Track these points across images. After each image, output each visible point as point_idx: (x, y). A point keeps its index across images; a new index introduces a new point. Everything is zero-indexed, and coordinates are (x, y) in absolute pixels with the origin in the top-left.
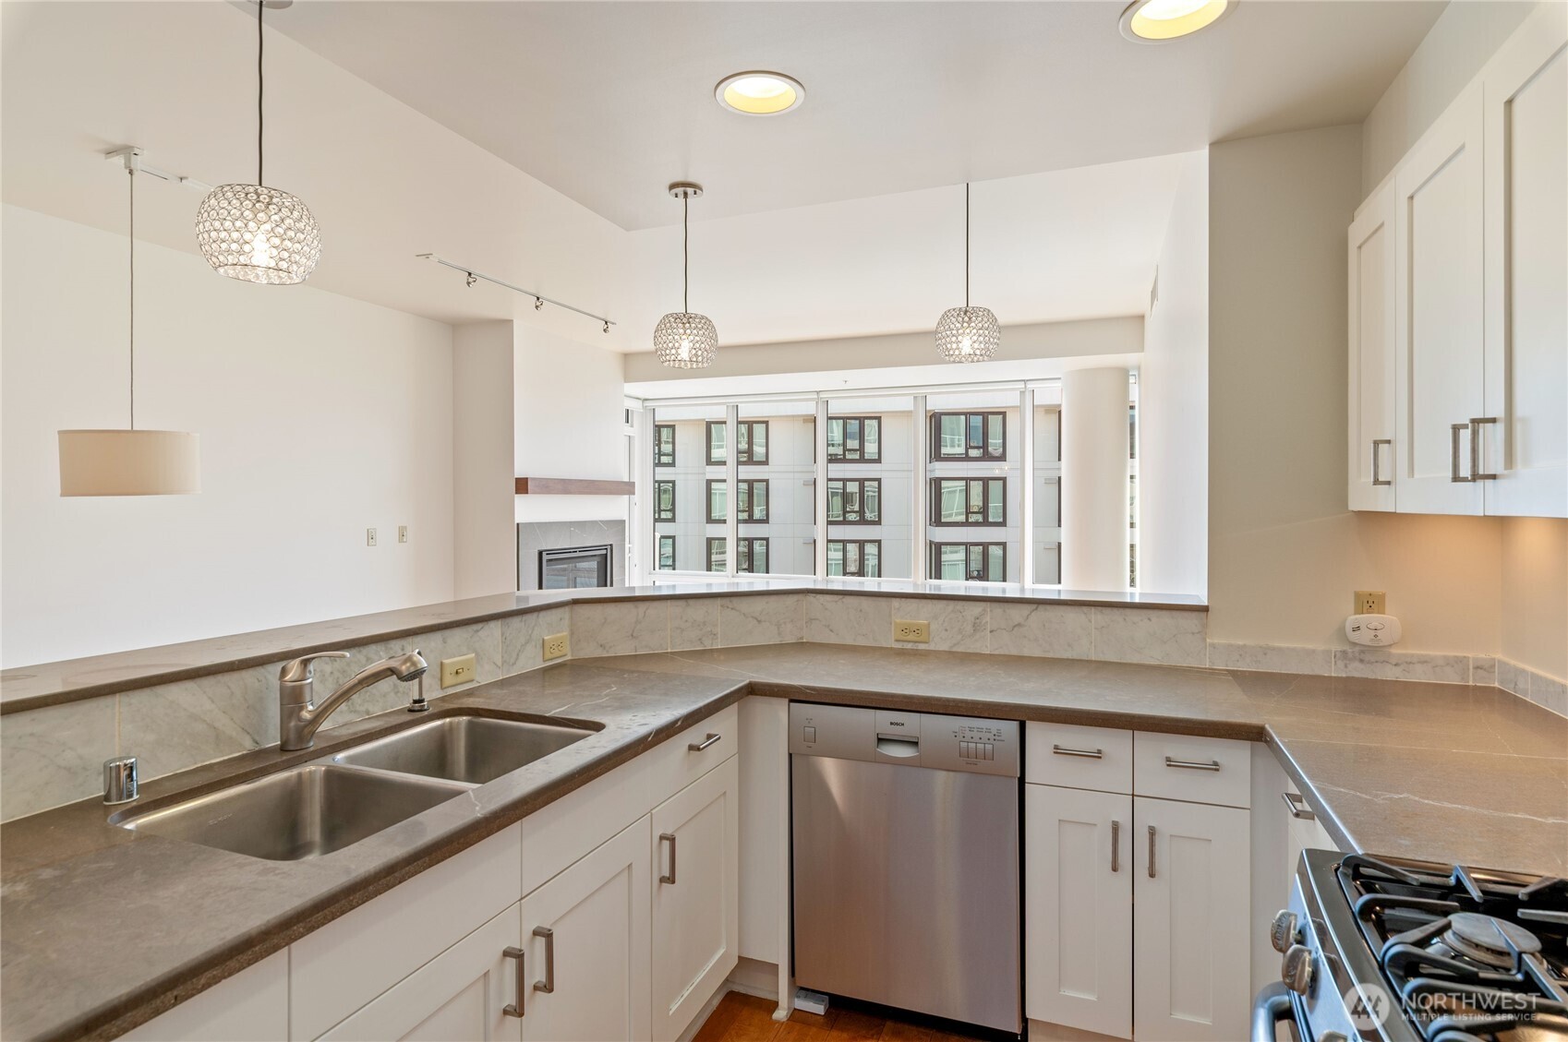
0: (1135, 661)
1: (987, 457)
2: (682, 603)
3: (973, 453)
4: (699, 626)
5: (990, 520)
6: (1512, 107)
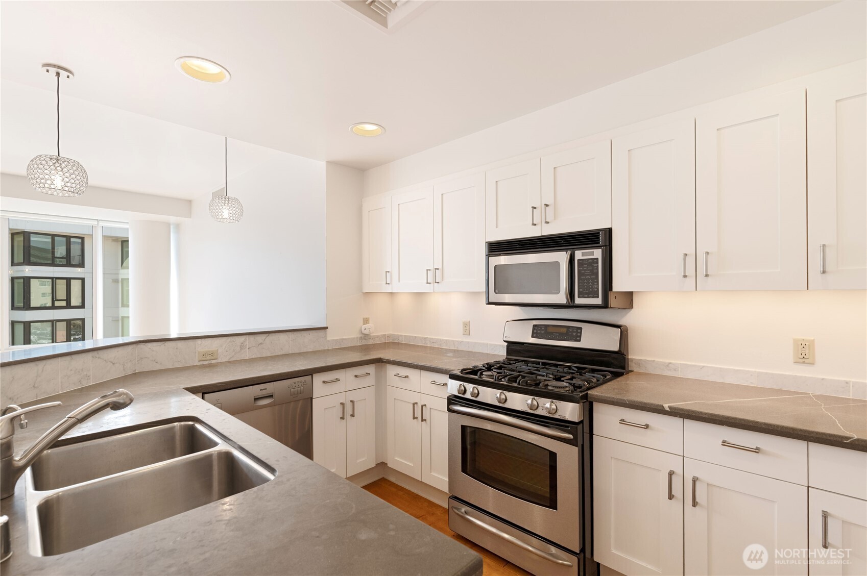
0: (305, 351)
1: (69, 264)
2: (68, 358)
4: (79, 372)
5: (72, 305)
6: (444, 195)
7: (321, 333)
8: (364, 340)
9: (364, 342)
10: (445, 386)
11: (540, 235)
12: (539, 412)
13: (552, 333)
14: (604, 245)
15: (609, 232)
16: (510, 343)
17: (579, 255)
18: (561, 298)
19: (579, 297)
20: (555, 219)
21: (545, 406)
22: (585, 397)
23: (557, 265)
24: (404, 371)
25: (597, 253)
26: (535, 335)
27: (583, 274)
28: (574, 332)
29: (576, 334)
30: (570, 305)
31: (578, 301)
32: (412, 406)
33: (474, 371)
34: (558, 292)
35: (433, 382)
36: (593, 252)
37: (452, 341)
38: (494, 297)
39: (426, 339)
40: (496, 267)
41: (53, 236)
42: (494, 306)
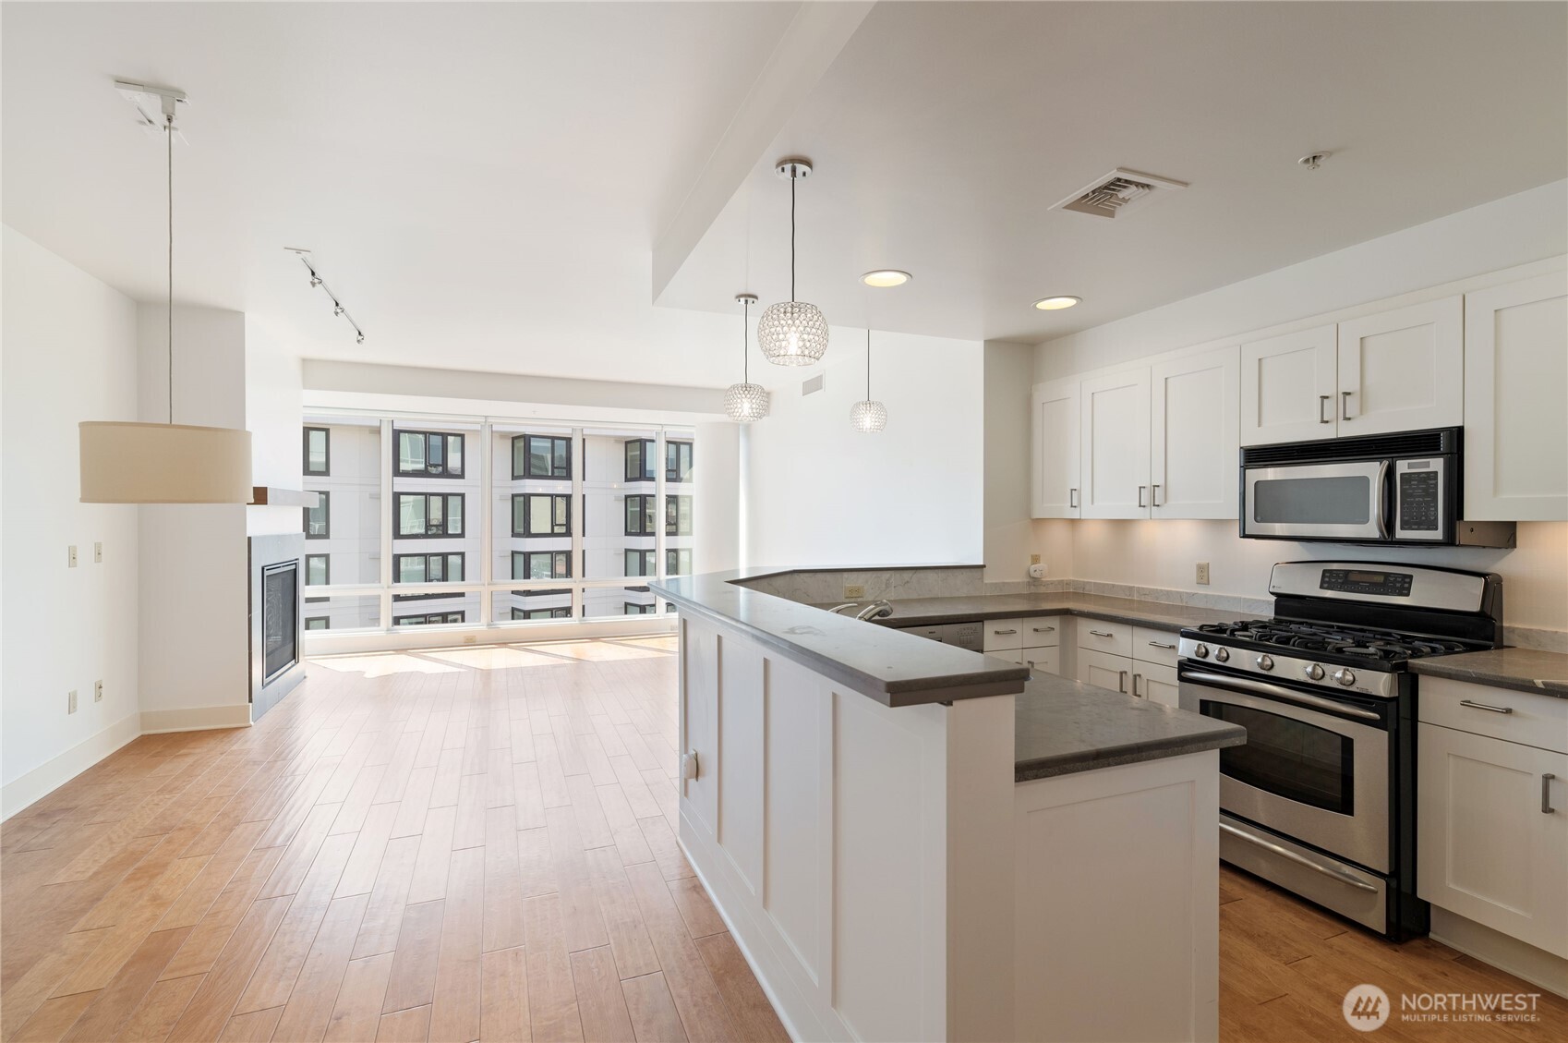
1: (446, 474)
3: (433, 470)
5: (450, 532)
6: (1168, 380)
7: (976, 573)
8: (1032, 587)
9: (1033, 590)
10: (1172, 650)
11: (1334, 436)
12: (1326, 682)
13: (1358, 583)
14: (1448, 451)
15: (1458, 434)
16: (1281, 598)
17: (1403, 466)
18: (1372, 530)
19: (1402, 528)
20: (1361, 413)
21: (1336, 675)
22: (1404, 666)
23: (1364, 481)
24: (1105, 628)
25: (1437, 465)
26: (1326, 585)
27: (1411, 495)
28: (1399, 582)
29: (1403, 586)
30: (1388, 540)
31: (1401, 534)
32: (1118, 676)
33: (1220, 629)
34: (1365, 520)
35: (1153, 644)
36: (1429, 462)
37: (1178, 592)
38: (1252, 527)
39: (1131, 588)
40: (1257, 483)
41: (553, 439)
42: (1253, 540)
